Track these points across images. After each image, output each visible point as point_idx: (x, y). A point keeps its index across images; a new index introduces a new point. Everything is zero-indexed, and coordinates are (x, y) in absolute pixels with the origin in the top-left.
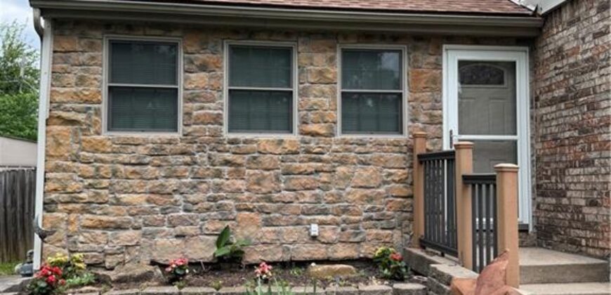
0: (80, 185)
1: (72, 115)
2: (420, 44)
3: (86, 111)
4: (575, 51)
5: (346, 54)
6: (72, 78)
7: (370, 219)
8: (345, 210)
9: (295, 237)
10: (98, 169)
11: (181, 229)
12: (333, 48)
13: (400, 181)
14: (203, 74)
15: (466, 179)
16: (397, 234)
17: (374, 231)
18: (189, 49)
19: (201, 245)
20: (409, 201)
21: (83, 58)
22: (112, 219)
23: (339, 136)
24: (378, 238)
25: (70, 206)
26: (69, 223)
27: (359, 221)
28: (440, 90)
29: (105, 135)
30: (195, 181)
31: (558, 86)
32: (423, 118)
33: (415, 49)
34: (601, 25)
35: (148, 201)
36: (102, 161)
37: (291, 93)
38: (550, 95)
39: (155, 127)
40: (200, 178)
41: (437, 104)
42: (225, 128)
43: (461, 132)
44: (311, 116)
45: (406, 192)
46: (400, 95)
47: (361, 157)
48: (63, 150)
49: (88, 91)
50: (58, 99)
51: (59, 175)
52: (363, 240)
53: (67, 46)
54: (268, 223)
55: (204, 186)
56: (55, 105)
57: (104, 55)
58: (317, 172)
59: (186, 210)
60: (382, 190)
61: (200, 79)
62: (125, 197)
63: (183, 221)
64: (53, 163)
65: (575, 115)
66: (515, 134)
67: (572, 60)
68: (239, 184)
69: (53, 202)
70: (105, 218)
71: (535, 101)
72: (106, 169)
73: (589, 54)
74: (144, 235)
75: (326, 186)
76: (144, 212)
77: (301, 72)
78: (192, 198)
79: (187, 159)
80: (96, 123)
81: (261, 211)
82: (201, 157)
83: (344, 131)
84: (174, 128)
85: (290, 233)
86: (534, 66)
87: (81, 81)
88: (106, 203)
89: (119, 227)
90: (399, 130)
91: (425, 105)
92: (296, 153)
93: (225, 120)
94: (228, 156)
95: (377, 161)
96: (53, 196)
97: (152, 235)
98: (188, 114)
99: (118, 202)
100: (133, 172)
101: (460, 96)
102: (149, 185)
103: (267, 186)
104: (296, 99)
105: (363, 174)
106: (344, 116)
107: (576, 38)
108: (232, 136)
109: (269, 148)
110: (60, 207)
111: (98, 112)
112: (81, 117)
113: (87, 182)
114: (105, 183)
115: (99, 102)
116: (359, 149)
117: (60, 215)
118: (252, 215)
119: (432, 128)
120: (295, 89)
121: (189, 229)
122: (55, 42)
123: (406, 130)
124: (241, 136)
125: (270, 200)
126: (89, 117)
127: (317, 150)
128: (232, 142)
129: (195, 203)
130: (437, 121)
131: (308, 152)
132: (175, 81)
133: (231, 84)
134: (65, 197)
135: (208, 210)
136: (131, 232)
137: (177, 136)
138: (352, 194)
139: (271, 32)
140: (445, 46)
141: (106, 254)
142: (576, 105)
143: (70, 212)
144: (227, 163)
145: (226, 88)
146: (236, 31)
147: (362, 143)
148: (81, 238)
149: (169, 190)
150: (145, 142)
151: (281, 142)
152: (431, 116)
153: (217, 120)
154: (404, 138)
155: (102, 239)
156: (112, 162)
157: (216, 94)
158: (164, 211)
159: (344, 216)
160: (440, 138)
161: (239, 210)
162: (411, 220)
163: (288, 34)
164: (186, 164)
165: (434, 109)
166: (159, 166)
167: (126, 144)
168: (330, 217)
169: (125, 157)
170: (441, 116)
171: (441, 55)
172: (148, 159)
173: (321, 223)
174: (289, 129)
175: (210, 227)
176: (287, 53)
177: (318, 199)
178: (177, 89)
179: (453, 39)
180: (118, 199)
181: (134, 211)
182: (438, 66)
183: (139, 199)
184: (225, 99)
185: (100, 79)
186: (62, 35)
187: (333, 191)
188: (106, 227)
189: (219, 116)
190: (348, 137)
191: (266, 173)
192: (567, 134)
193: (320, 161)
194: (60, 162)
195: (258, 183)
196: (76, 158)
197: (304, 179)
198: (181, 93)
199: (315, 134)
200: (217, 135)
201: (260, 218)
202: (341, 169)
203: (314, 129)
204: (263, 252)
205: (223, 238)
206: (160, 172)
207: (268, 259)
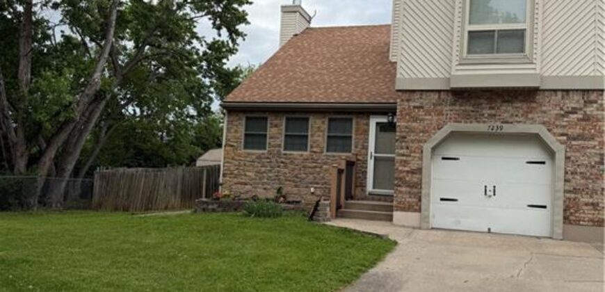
0: (234, 169)
1: (233, 144)
2: (361, 116)
3: (237, 142)
5: (330, 120)
6: (233, 131)
8: (325, 183)
9: (306, 192)
10: (240, 163)
11: (265, 186)
12: (324, 117)
14: (276, 129)
18: (272, 119)
19: (271, 193)
21: (237, 123)
22: (243, 181)
23: (325, 153)
25: (231, 176)
26: (230, 181)
28: (368, 135)
29: (243, 151)
32: (360, 146)
33: (357, 118)
35: (255, 175)
36: (241, 160)
37: (307, 135)
39: (260, 148)
40: (272, 168)
41: (367, 140)
42: (282, 149)
43: (376, 152)
44: (315, 145)
46: (351, 136)
48: (229, 156)
49: (238, 135)
50: (229, 138)
51: (228, 164)
53: (232, 119)
54: (296, 186)
55: (274, 171)
56: (228, 140)
57: (243, 122)
58: (315, 167)
59: (267, 179)
61: (274, 130)
62: (248, 173)
63: (266, 183)
64: (226, 160)
68: (286, 170)
69: (226, 174)
70: (241, 180)
72: (242, 163)
74: (253, 187)
75: (319, 173)
76: (253, 179)
77: (312, 127)
78: (270, 175)
79: (268, 160)
80: (240, 147)
81: (294, 181)
82: (273, 160)
83: (327, 151)
84: (265, 149)
85: (303, 191)
87: (236, 131)
88: (242, 175)
89: (246, 184)
90: (350, 151)
91: (361, 141)
92: (307, 159)
93: (283, 146)
94: (283, 160)
96: (226, 172)
97: (255, 188)
98: (269, 144)
99: (245, 175)
100: (251, 165)
101: (376, 137)
102: (256, 169)
103: (296, 172)
104: (309, 138)
106: (328, 146)
108: (285, 152)
109: (298, 157)
110: (228, 176)
111: (241, 142)
112: (235, 144)
113: (237, 167)
114: (242, 168)
115: (241, 139)
116: (332, 158)
117: (227, 178)
118: (290, 183)
119: (363, 151)
120: (309, 134)
121: (269, 187)
122: (228, 117)
123: (352, 151)
124: (288, 152)
125: (297, 178)
126: (238, 144)
127: (316, 158)
128: (285, 154)
129: (270, 177)
130: (366, 148)
131: (312, 159)
132: (266, 131)
133: (286, 130)
134: (229, 172)
135: (275, 180)
136: (249, 186)
137: (265, 152)
138: (328, 176)
139: (301, 112)
140: (371, 116)
141: (241, 193)
143: (231, 178)
144: (282, 162)
145: (284, 133)
146: (288, 112)
147: (334, 156)
148: (234, 187)
149: (262, 172)
150: (253, 154)
151: (302, 155)
152: (363, 146)
153: (279, 146)
154: (350, 154)
155: (240, 188)
156: (244, 161)
157: (280, 136)
158: (260, 179)
159: (325, 186)
160: (367, 155)
161: (286, 180)
163: (307, 113)
164: (268, 162)
165: (364, 142)
166: (259, 163)
167: (249, 154)
168: (320, 185)
169: (248, 159)
170: (368, 146)
171: (369, 120)
172: (255, 160)
173: (315, 188)
174: (306, 150)
175: (275, 186)
176: (307, 120)
178: (267, 134)
179: (375, 113)
181: (250, 179)
182: (368, 125)
183: (252, 174)
184: (283, 138)
185: (242, 131)
186: (230, 115)
187: (322, 175)
188: (241, 184)
189: (280, 145)
190: (329, 154)
191: (296, 167)
193: (316, 163)
194: (228, 160)
195: (293, 171)
196: (233, 159)
197: (310, 170)
198: (268, 136)
199: (315, 152)
200: (279, 151)
201: (294, 184)
202: (325, 167)
203: (315, 150)
204: (293, 197)
205: (279, 190)
206: (259, 165)
207: (295, 200)
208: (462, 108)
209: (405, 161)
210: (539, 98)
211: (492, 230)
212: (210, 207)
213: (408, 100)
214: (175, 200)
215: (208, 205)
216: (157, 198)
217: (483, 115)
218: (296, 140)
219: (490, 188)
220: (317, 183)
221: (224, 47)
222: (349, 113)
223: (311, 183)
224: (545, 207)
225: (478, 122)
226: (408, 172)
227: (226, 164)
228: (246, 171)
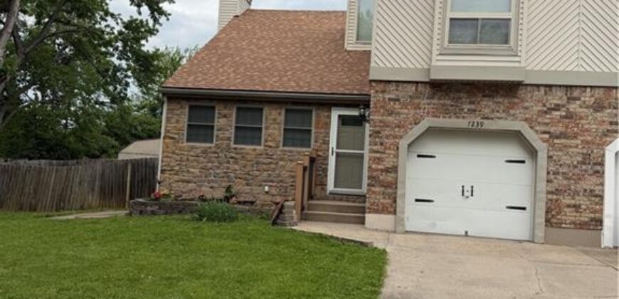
0: (175, 164)
1: (173, 135)
2: (321, 107)
3: (178, 134)
5: (287, 111)
6: (174, 120)
8: (281, 181)
9: (258, 191)
10: (181, 158)
11: (212, 184)
12: (281, 108)
14: (225, 120)
18: (220, 108)
19: (219, 192)
21: (178, 112)
22: (186, 178)
23: (281, 148)
25: (171, 172)
26: (170, 179)
27: (287, 187)
28: (329, 128)
29: (185, 144)
30: (219, 165)
32: (321, 141)
33: (318, 109)
35: (200, 172)
36: (183, 154)
37: (261, 128)
39: (205, 141)
40: (221, 163)
41: (327, 135)
42: (232, 143)
43: (337, 148)
44: (270, 138)
46: (311, 130)
47: (290, 158)
48: (169, 149)
49: (179, 126)
50: (168, 128)
51: (167, 159)
53: (172, 108)
54: (247, 185)
55: (222, 167)
56: (167, 131)
57: (187, 110)
58: (270, 163)
59: (215, 177)
61: (223, 121)
62: (192, 170)
63: (213, 181)
64: (165, 154)
66: (363, 150)
68: (237, 167)
69: (165, 170)
70: (183, 178)
72: (185, 158)
74: (198, 186)
75: (274, 170)
76: (198, 176)
77: (266, 118)
78: (218, 171)
79: (216, 155)
80: (183, 139)
81: (245, 179)
82: (222, 155)
83: (284, 145)
84: (212, 142)
85: (256, 189)
87: (177, 121)
88: (184, 171)
89: (188, 182)
90: (309, 146)
91: (322, 135)
92: (261, 154)
93: (233, 139)
94: (233, 155)
96: (165, 168)
97: (201, 186)
98: (217, 136)
99: (188, 172)
100: (195, 160)
101: (338, 131)
103: (248, 168)
104: (264, 131)
106: (284, 139)
108: (235, 146)
109: (250, 152)
110: (167, 172)
111: (183, 134)
112: (176, 136)
113: (178, 163)
114: (184, 163)
115: (183, 130)
116: (289, 154)
117: (167, 175)
118: (241, 181)
119: (324, 146)
120: (263, 126)
121: (216, 185)
122: (168, 105)
123: (312, 146)
124: (239, 146)
125: (249, 174)
126: (180, 136)
127: (271, 153)
128: (235, 149)
129: (218, 174)
130: (327, 143)
131: (267, 154)
132: (213, 122)
133: (237, 122)
134: (169, 168)
135: (223, 177)
136: (193, 184)
137: (213, 145)
138: (285, 174)
139: (253, 101)
140: (333, 108)
141: (183, 192)
143: (170, 174)
144: (232, 158)
145: (234, 124)
146: (239, 101)
147: (291, 152)
148: (174, 185)
149: (208, 168)
150: (201, 147)
151: (255, 150)
152: (324, 140)
153: (229, 139)
154: (310, 150)
155: (182, 186)
156: (187, 155)
157: (229, 128)
158: (206, 177)
159: (281, 184)
160: (328, 150)
161: (236, 178)
163: (261, 103)
164: (216, 157)
165: (325, 137)
166: (205, 158)
167: (193, 148)
168: (275, 184)
169: (192, 153)
170: (329, 141)
171: (330, 112)
172: (200, 155)
173: (270, 186)
174: (260, 144)
175: (224, 184)
176: (261, 110)
177: (270, 175)
178: (213, 126)
179: (337, 105)
180: (188, 170)
181: (194, 176)
182: (329, 117)
183: (196, 171)
184: (233, 131)
185: (184, 121)
186: (171, 103)
187: (277, 172)
188: (183, 181)
189: (230, 137)
190: (286, 148)
191: (248, 163)
193: (271, 158)
194: (168, 154)
195: (244, 167)
196: (174, 153)
197: (264, 166)
198: (215, 127)
199: (270, 147)
200: (228, 145)
201: (244, 182)
202: (281, 163)
203: (270, 144)
204: (245, 197)
205: (228, 189)
206: (205, 160)
207: (247, 200)
208: (442, 102)
209: (379, 159)
210: (521, 92)
211: (469, 234)
212: (149, 208)
213: (383, 92)
214: (93, 199)
215: (146, 207)
216: (70, 196)
217: (463, 109)
218: (248, 133)
219: (467, 188)
220: (272, 181)
221: (143, 26)
222: (309, 104)
223: (265, 181)
224: (524, 209)
225: (458, 117)
226: (382, 170)
227: (165, 159)
228: (190, 167)
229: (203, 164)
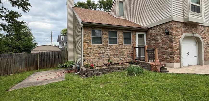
0: (88, 52)
1: (87, 41)
2: (133, 32)
3: (89, 41)
4: (154, 33)
5: (124, 33)
6: (86, 35)
7: (128, 57)
8: (125, 56)
10: (91, 50)
11: (103, 59)
12: (122, 32)
13: (131, 51)
14: (105, 35)
15: (147, 50)
16: (131, 59)
17: (128, 58)
18: (103, 31)
19: (106, 61)
20: (132, 54)
21: (88, 32)
22: (93, 58)
24: (129, 59)
25: (87, 56)
28: (136, 38)
29: (92, 45)
30: (105, 52)
31: (151, 38)
32: (134, 42)
34: (159, 30)
35: (98, 55)
36: (91, 49)
37: (117, 38)
38: (149, 39)
42: (108, 43)
43: (138, 44)
45: (132, 53)
46: (131, 39)
48: (86, 47)
49: (89, 38)
51: (85, 51)
52: (127, 60)
53: (86, 30)
54: (115, 58)
55: (106, 52)
56: (84, 40)
57: (91, 32)
58: (121, 50)
60: (129, 53)
61: (105, 36)
62: (95, 54)
63: (103, 58)
64: (84, 49)
65: (154, 42)
66: (144, 44)
67: (154, 35)
68: (111, 52)
69: (85, 55)
70: (92, 57)
71: (147, 40)
72: (92, 50)
73: (157, 34)
74: (98, 60)
76: (98, 56)
77: (118, 35)
79: (103, 48)
80: (90, 43)
81: (114, 56)
82: (105, 48)
83: (124, 44)
84: (101, 43)
85: (118, 59)
86: (146, 35)
87: (88, 36)
88: (92, 55)
89: (94, 59)
90: (131, 44)
91: (134, 40)
92: (118, 47)
95: (129, 48)
96: (85, 54)
97: (99, 60)
98: (103, 41)
99: (94, 55)
100: (96, 50)
101: (138, 39)
103: (114, 52)
105: (127, 50)
106: (124, 42)
107: (154, 32)
108: (109, 45)
109: (115, 46)
110: (86, 56)
112: (88, 42)
114: (92, 52)
115: (91, 39)
116: (126, 47)
117: (86, 57)
121: (104, 59)
122: (84, 29)
123: (132, 44)
125: (115, 54)
126: (89, 42)
128: (110, 46)
129: (105, 55)
131: (120, 47)
134: (86, 54)
135: (107, 56)
136: (96, 60)
137: (102, 45)
138: (126, 53)
139: (114, 29)
140: (136, 32)
141: (93, 63)
142: (154, 40)
143: (87, 57)
144: (109, 49)
145: (108, 37)
146: (110, 29)
147: (127, 46)
148: (89, 61)
149: (101, 53)
150: (98, 45)
151: (116, 46)
153: (107, 42)
154: (131, 45)
155: (92, 61)
158: (101, 56)
160: (136, 45)
161: (111, 56)
162: (133, 57)
163: (117, 29)
164: (103, 49)
166: (100, 49)
167: (95, 46)
168: (123, 57)
169: (95, 48)
170: (136, 42)
172: (98, 48)
173: (122, 58)
174: (117, 44)
175: (107, 58)
176: (116, 32)
177: (121, 54)
178: (101, 37)
179: (137, 31)
180: (94, 54)
181: (96, 56)
182: (135, 35)
183: (97, 54)
184: (108, 39)
185: (90, 36)
186: (85, 28)
187: (123, 53)
188: (92, 59)
189: (108, 41)
190: (125, 45)
191: (114, 50)
192: (153, 44)
193: (121, 48)
194: (85, 49)
196: (88, 48)
197: (119, 51)
198: (102, 38)
200: (107, 44)
201: (114, 57)
202: (124, 50)
203: (120, 43)
204: (114, 62)
205: (109, 60)
207: (115, 63)
208: (186, 28)
211: (189, 65)
212: (95, 72)
213: (175, 25)
214: (22, 68)
218: (113, 40)
219: (188, 53)
220: (122, 56)
222: (130, 31)
223: (120, 56)
224: (196, 57)
227: (84, 51)
228: (94, 53)
229: (99, 52)
